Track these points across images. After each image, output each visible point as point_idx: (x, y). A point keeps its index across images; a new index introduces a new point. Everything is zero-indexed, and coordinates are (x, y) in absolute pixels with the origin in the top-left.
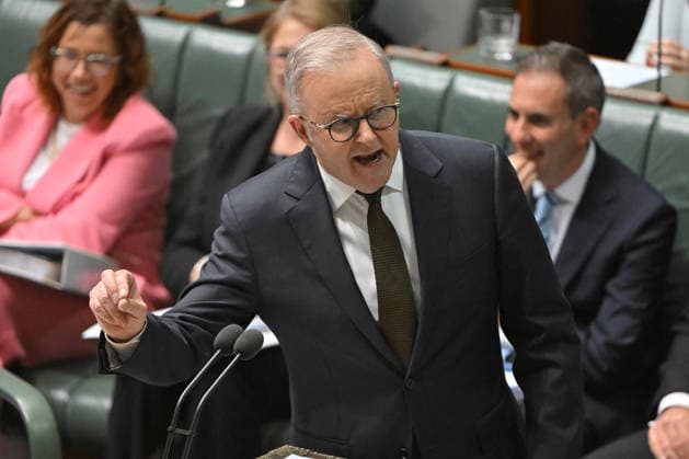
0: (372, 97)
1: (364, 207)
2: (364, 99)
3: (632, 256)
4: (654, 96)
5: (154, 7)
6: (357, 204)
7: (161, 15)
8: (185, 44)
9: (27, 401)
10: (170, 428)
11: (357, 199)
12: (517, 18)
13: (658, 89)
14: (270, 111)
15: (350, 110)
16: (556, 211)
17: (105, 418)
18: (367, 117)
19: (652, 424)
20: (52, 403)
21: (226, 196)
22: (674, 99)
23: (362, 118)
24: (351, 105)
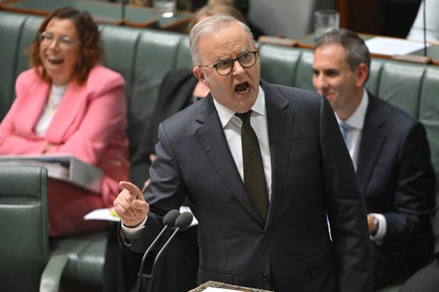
0: (241, 46)
1: (240, 124)
2: (236, 48)
4: (423, 59)
5: (118, 19)
6: (236, 122)
7: (123, 24)
8: (138, 41)
10: (139, 274)
11: (237, 120)
12: (338, 16)
13: (425, 55)
15: (227, 55)
16: (349, 135)
17: (100, 269)
18: (238, 59)
21: (161, 124)
22: (435, 60)
23: (235, 60)
24: (228, 52)
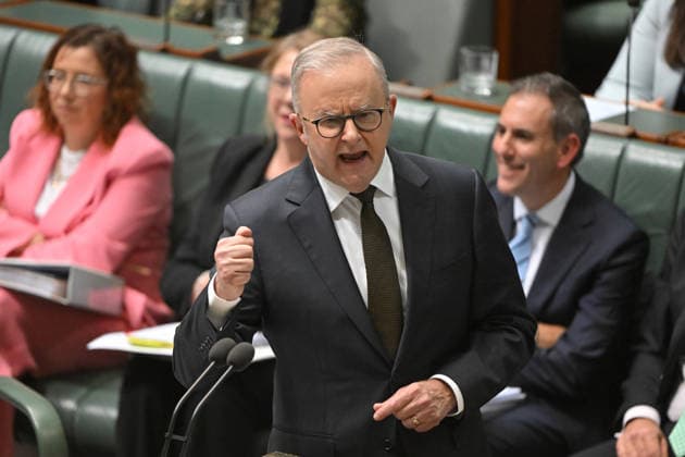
0: (361, 100)
1: (357, 208)
3: (607, 276)
4: (622, 129)
5: (158, 43)
7: (165, 51)
8: (187, 78)
9: (37, 410)
10: (167, 434)
12: (495, 56)
13: (627, 123)
14: (266, 140)
15: (337, 108)
16: (536, 232)
17: (112, 427)
18: (353, 117)
19: (618, 435)
20: (60, 412)
21: (228, 206)
22: (640, 132)
23: (348, 118)
24: (339, 104)
